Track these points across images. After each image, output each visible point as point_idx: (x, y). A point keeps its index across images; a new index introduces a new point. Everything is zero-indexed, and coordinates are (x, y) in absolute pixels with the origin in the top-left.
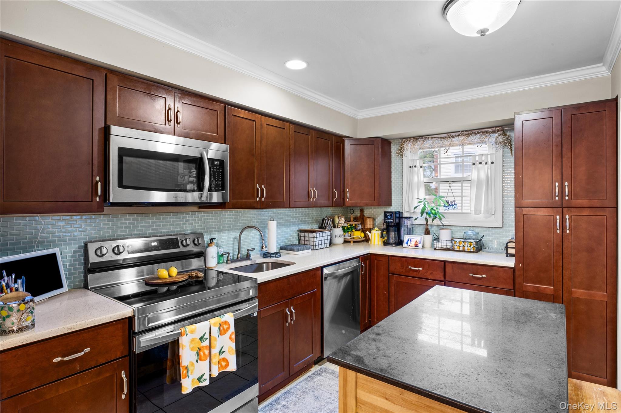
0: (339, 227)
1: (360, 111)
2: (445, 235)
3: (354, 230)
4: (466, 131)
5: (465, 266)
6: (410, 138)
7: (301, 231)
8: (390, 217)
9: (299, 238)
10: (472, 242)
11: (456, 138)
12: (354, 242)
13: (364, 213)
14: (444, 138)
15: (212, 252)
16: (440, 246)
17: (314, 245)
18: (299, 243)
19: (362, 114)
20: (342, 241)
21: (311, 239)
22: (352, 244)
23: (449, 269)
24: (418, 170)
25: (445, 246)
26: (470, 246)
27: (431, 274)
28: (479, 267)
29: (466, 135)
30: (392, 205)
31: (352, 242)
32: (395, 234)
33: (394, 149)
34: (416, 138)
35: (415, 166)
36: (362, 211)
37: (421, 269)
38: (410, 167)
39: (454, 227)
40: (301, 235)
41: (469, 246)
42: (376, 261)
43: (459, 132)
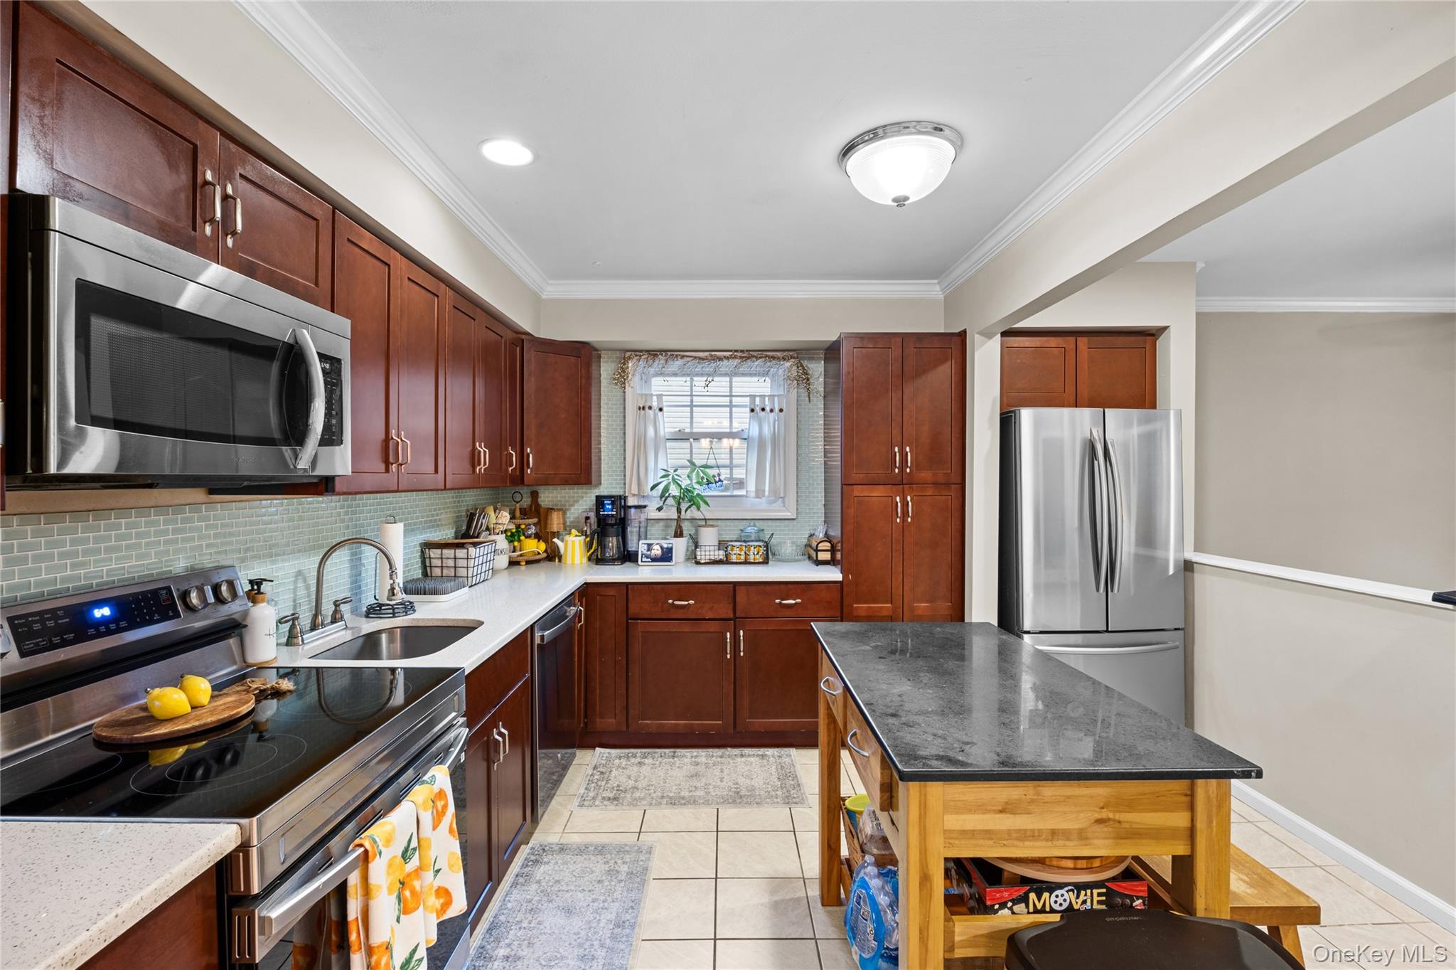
0: (497, 531)
1: (550, 282)
2: (709, 537)
3: (522, 538)
4: (742, 351)
5: (768, 588)
6: (641, 351)
7: (428, 545)
8: (610, 507)
9: (423, 562)
10: (760, 546)
11: (725, 362)
12: (528, 563)
13: (539, 500)
14: (703, 359)
15: (264, 618)
16: (708, 557)
17: (470, 575)
18: (425, 574)
19: (552, 290)
20: (506, 563)
21: (461, 563)
22: (523, 568)
23: (741, 597)
24: (655, 415)
25: (716, 557)
26: (758, 554)
27: (711, 609)
28: (790, 586)
29: (741, 357)
30: (602, 482)
31: (524, 563)
32: (618, 541)
33: (606, 370)
34: (653, 354)
35: (650, 408)
36: (535, 495)
37: (693, 602)
38: (640, 408)
39: (719, 521)
40: (432, 556)
41: (756, 553)
42: (598, 597)
43: (731, 351)
